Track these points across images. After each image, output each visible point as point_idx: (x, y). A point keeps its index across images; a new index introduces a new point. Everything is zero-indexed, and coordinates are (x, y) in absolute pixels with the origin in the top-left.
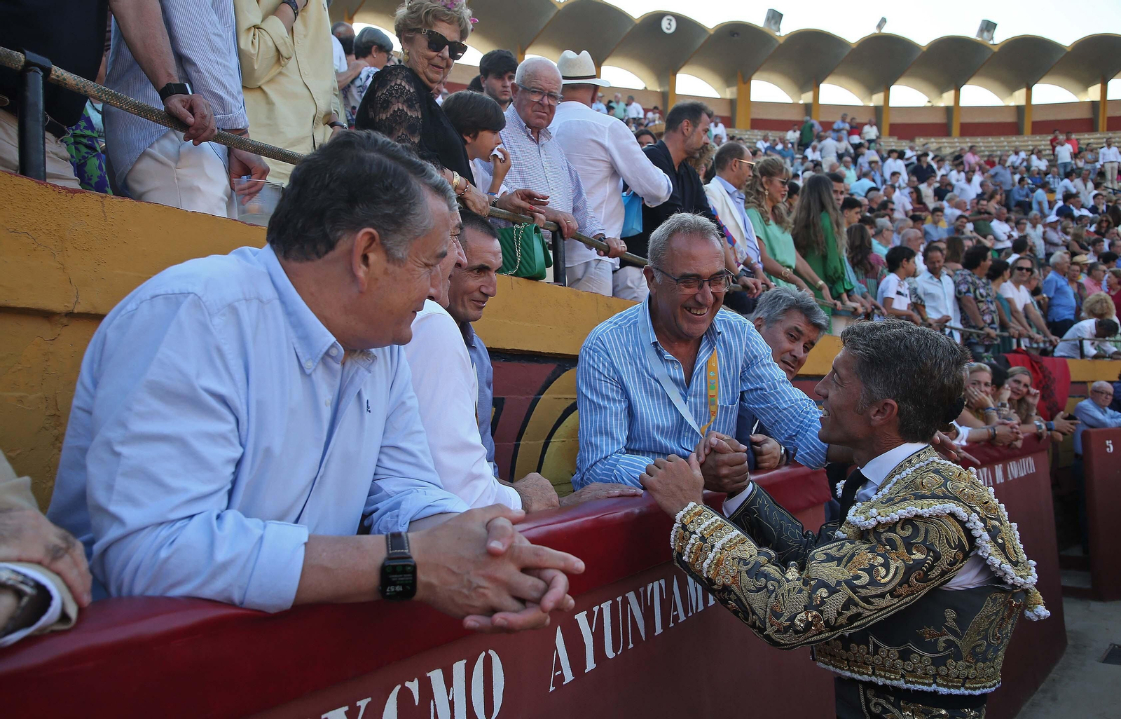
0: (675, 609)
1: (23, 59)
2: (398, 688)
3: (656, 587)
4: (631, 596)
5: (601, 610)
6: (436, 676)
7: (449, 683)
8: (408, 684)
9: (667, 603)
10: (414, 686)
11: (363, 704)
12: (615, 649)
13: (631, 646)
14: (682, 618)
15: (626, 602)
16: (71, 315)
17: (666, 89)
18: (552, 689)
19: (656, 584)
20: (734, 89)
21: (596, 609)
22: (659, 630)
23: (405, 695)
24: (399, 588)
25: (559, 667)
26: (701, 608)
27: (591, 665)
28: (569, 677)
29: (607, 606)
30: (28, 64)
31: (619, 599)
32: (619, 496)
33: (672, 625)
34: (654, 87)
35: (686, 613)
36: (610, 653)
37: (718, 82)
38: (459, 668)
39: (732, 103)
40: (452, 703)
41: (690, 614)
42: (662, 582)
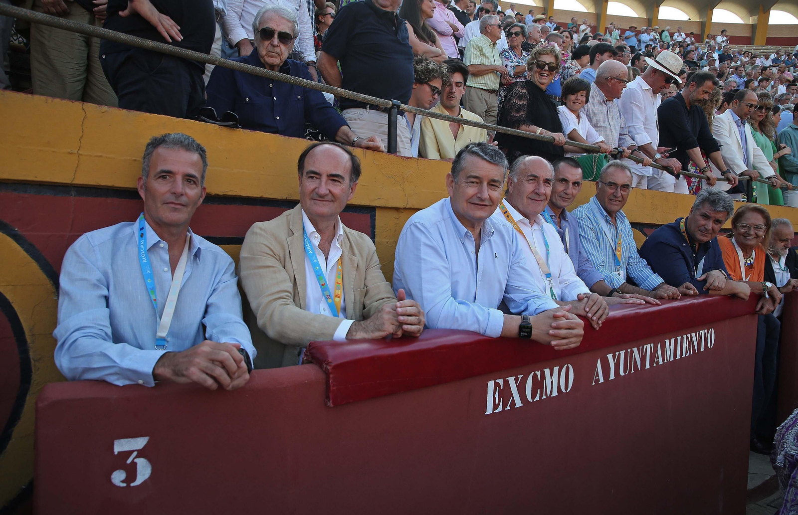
0: (658, 358)
1: (391, 104)
2: (533, 373)
3: (648, 347)
4: (635, 350)
5: (619, 354)
6: (547, 371)
7: (552, 375)
8: (536, 372)
9: (653, 355)
10: (539, 373)
11: (520, 377)
12: (625, 371)
13: (633, 372)
14: (661, 363)
15: (632, 352)
16: (405, 209)
17: (705, 20)
18: (594, 384)
19: (649, 346)
20: (756, 17)
21: (617, 353)
22: (648, 366)
23: (535, 376)
24: (525, 334)
25: (598, 375)
26: (672, 359)
27: (612, 377)
28: (602, 380)
29: (622, 353)
30: (393, 105)
31: (629, 350)
32: (632, 304)
33: (655, 365)
34: (696, 18)
35: (663, 360)
36: (622, 373)
37: (744, 12)
38: (556, 369)
39: (753, 27)
40: (552, 382)
41: (666, 361)
42: (652, 345)
